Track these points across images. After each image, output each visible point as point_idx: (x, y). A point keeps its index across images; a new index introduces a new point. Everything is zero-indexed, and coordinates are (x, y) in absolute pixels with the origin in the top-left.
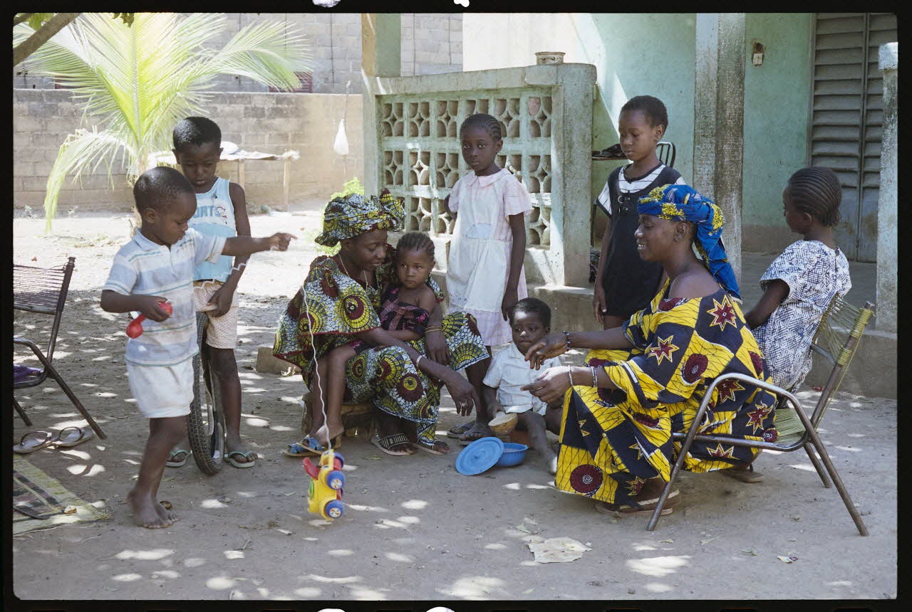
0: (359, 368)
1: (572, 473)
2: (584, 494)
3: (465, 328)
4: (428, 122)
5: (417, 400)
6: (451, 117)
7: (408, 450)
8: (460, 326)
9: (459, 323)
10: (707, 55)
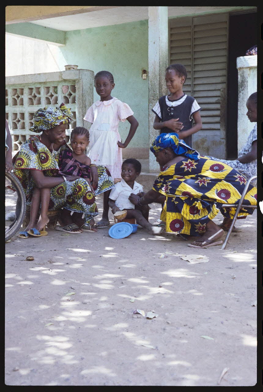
0: (61, 190)
1: (170, 224)
2: (176, 232)
3: (105, 173)
5: (93, 204)
7: (80, 231)
9: (102, 171)
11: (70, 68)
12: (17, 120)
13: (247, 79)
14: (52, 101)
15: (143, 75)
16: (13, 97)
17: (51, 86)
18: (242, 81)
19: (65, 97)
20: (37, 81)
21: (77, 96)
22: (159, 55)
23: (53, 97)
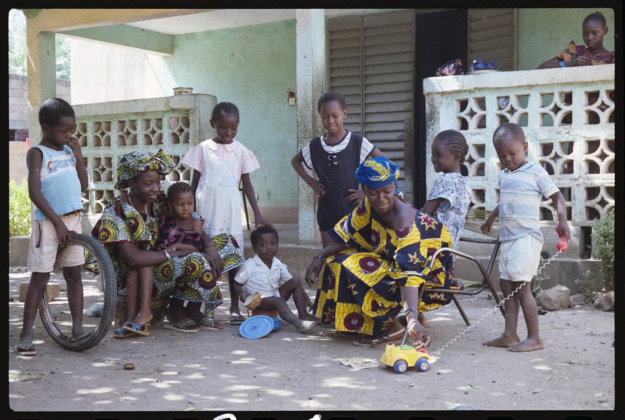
0: (167, 271)
1: (344, 319)
2: (353, 331)
3: (230, 244)
4: (86, 137)
5: (213, 288)
6: (106, 132)
7: (198, 328)
8: (226, 242)
9: (226, 240)
10: (305, 87)
11: (181, 92)
12: (100, 167)
13: (438, 110)
14: (155, 139)
15: (290, 99)
16: (95, 134)
17: (153, 118)
18: (431, 111)
19: (174, 134)
20: (131, 111)
21: (191, 132)
22: (313, 74)
23: (156, 135)
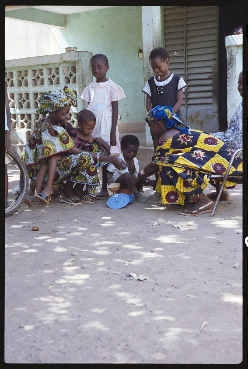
7: (81, 202)
11: (70, 50)
12: (22, 99)
14: (55, 81)
15: (140, 54)
16: (18, 78)
17: (53, 67)
18: (230, 58)
19: (66, 78)
20: (39, 63)
21: (77, 76)
22: (153, 36)
23: (55, 78)
